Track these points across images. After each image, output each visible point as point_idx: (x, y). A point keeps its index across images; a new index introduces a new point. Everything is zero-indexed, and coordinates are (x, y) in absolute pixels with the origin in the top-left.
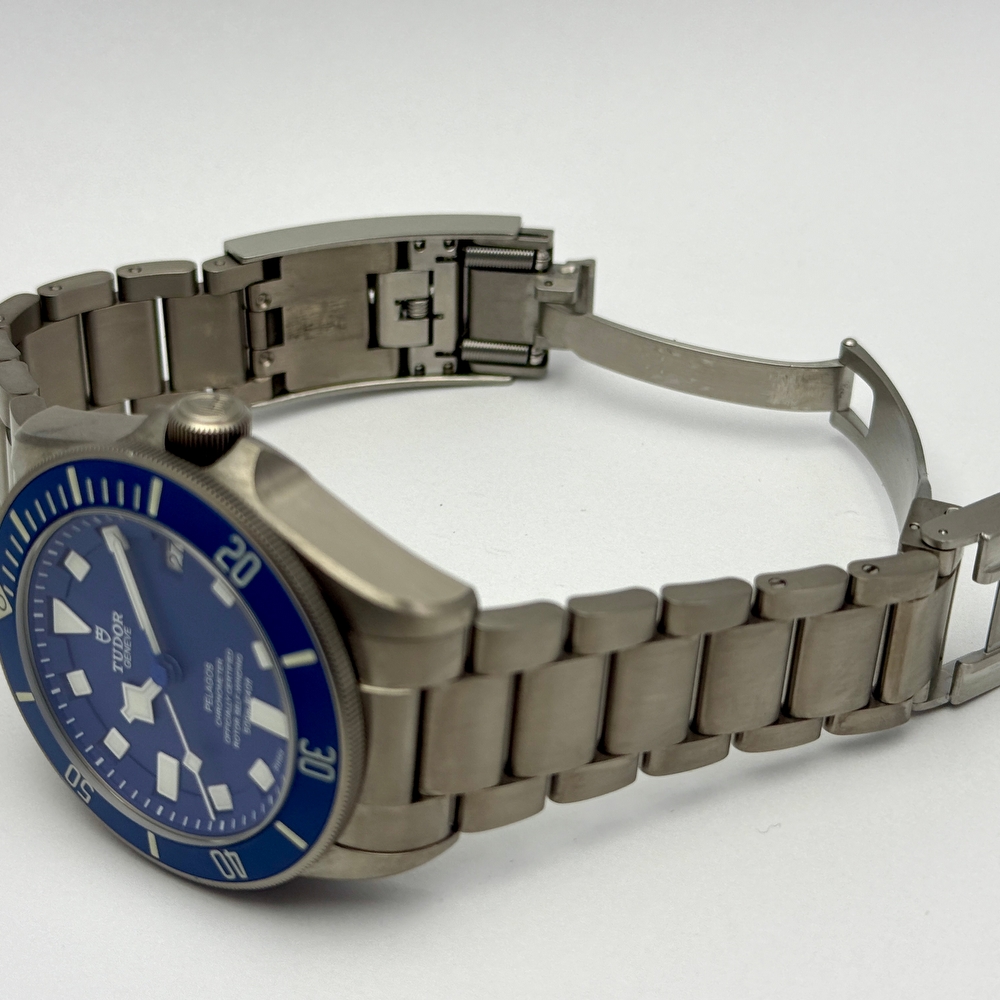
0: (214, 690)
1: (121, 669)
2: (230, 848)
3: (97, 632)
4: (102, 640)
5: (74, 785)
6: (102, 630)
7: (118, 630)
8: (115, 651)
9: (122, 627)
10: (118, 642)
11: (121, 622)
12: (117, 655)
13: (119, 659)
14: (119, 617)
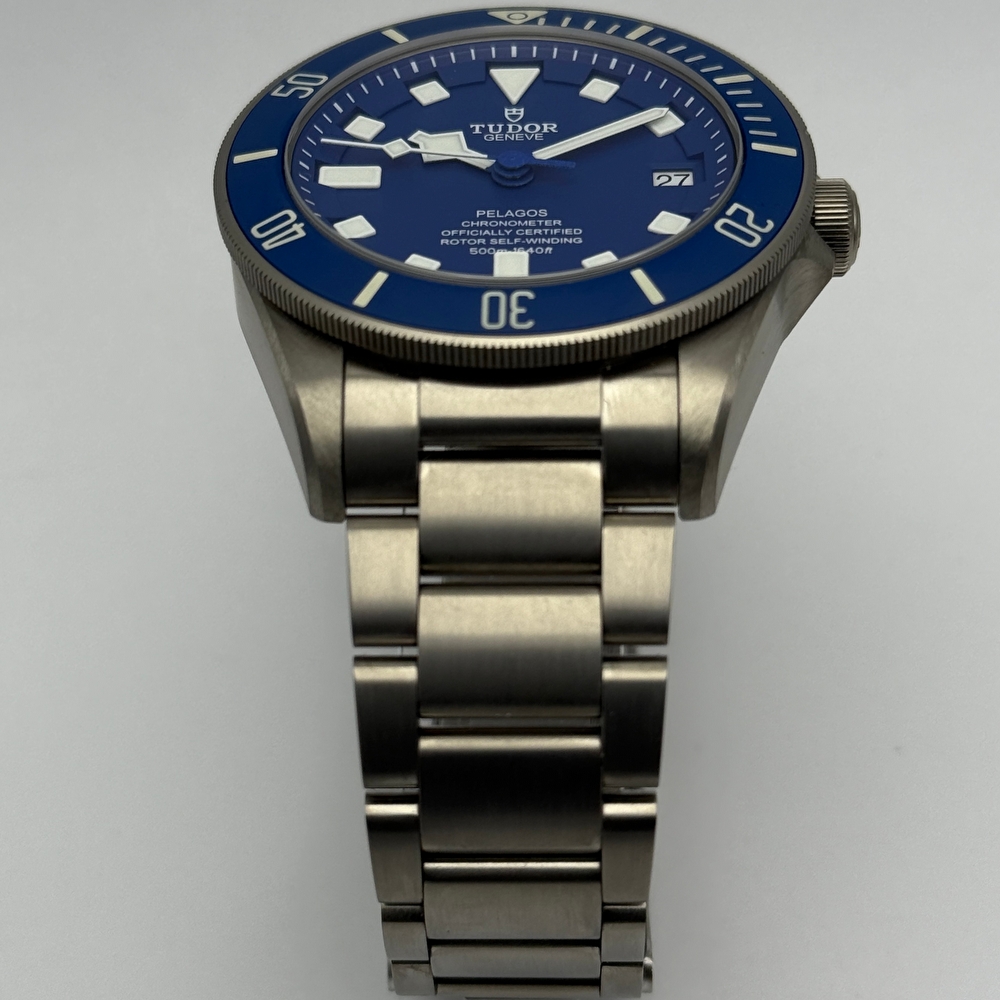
0: (509, 218)
1: (477, 131)
2: (309, 227)
3: (514, 110)
4: (507, 114)
5: (290, 81)
6: (522, 114)
7: (532, 128)
8: (500, 126)
9: (540, 132)
10: (515, 128)
11: (545, 130)
12: (496, 128)
13: (491, 130)
14: (552, 129)
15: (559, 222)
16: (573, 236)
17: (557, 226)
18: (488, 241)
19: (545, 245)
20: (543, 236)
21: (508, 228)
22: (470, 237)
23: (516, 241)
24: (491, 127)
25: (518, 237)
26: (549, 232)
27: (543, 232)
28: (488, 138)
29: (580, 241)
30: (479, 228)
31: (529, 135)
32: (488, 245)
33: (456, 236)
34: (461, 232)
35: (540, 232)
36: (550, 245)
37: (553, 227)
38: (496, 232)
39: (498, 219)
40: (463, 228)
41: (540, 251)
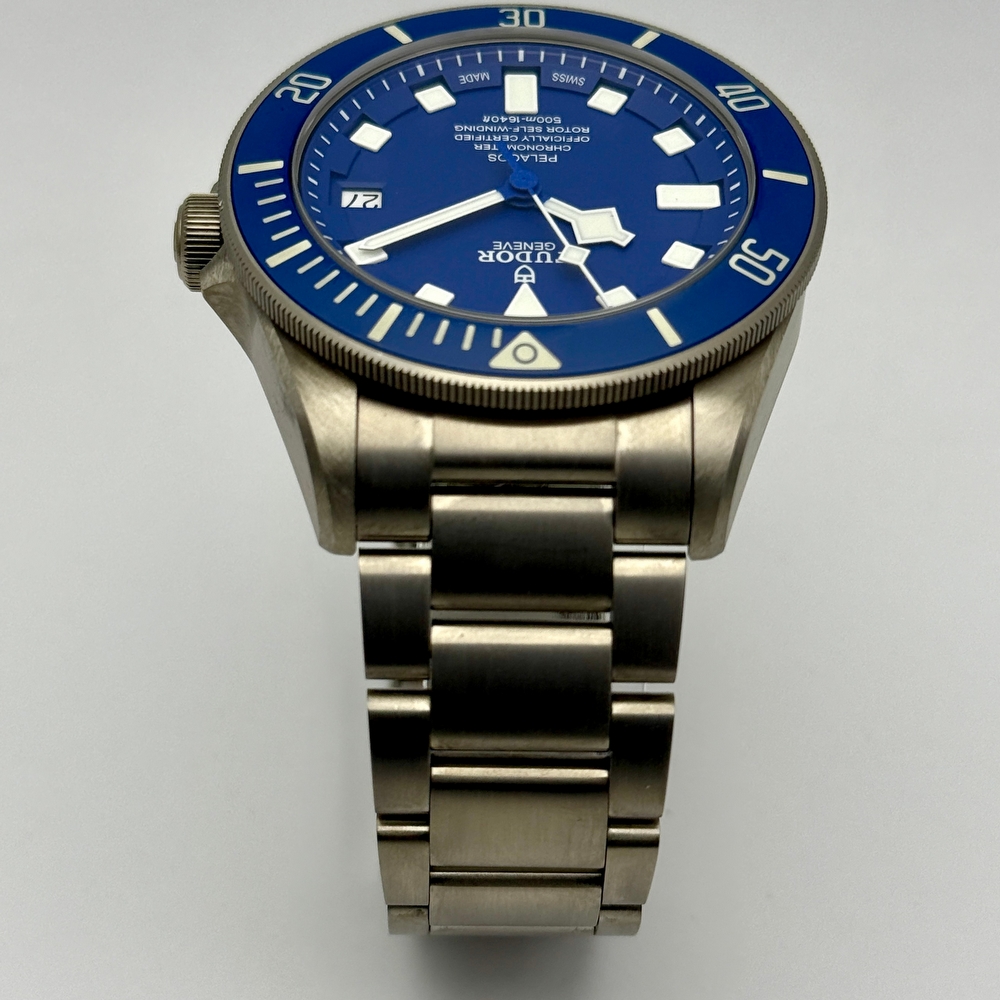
0: (525, 152)
4: (533, 275)
6: (516, 275)
7: (505, 256)
8: (539, 261)
9: (497, 252)
10: (523, 257)
11: (491, 253)
12: (544, 257)
13: (549, 256)
14: (484, 255)
15: (476, 147)
16: (463, 132)
17: (479, 143)
18: (544, 130)
19: (490, 123)
20: (492, 134)
21: (525, 142)
22: (562, 134)
23: (518, 130)
24: (549, 260)
25: (516, 134)
26: (486, 138)
27: (492, 138)
28: (551, 246)
29: (456, 127)
30: (554, 143)
31: (508, 248)
32: (544, 125)
33: (575, 135)
34: (571, 139)
35: (495, 138)
36: (485, 124)
37: (482, 142)
38: (537, 139)
39: (536, 152)
40: (569, 143)
41: (495, 119)
